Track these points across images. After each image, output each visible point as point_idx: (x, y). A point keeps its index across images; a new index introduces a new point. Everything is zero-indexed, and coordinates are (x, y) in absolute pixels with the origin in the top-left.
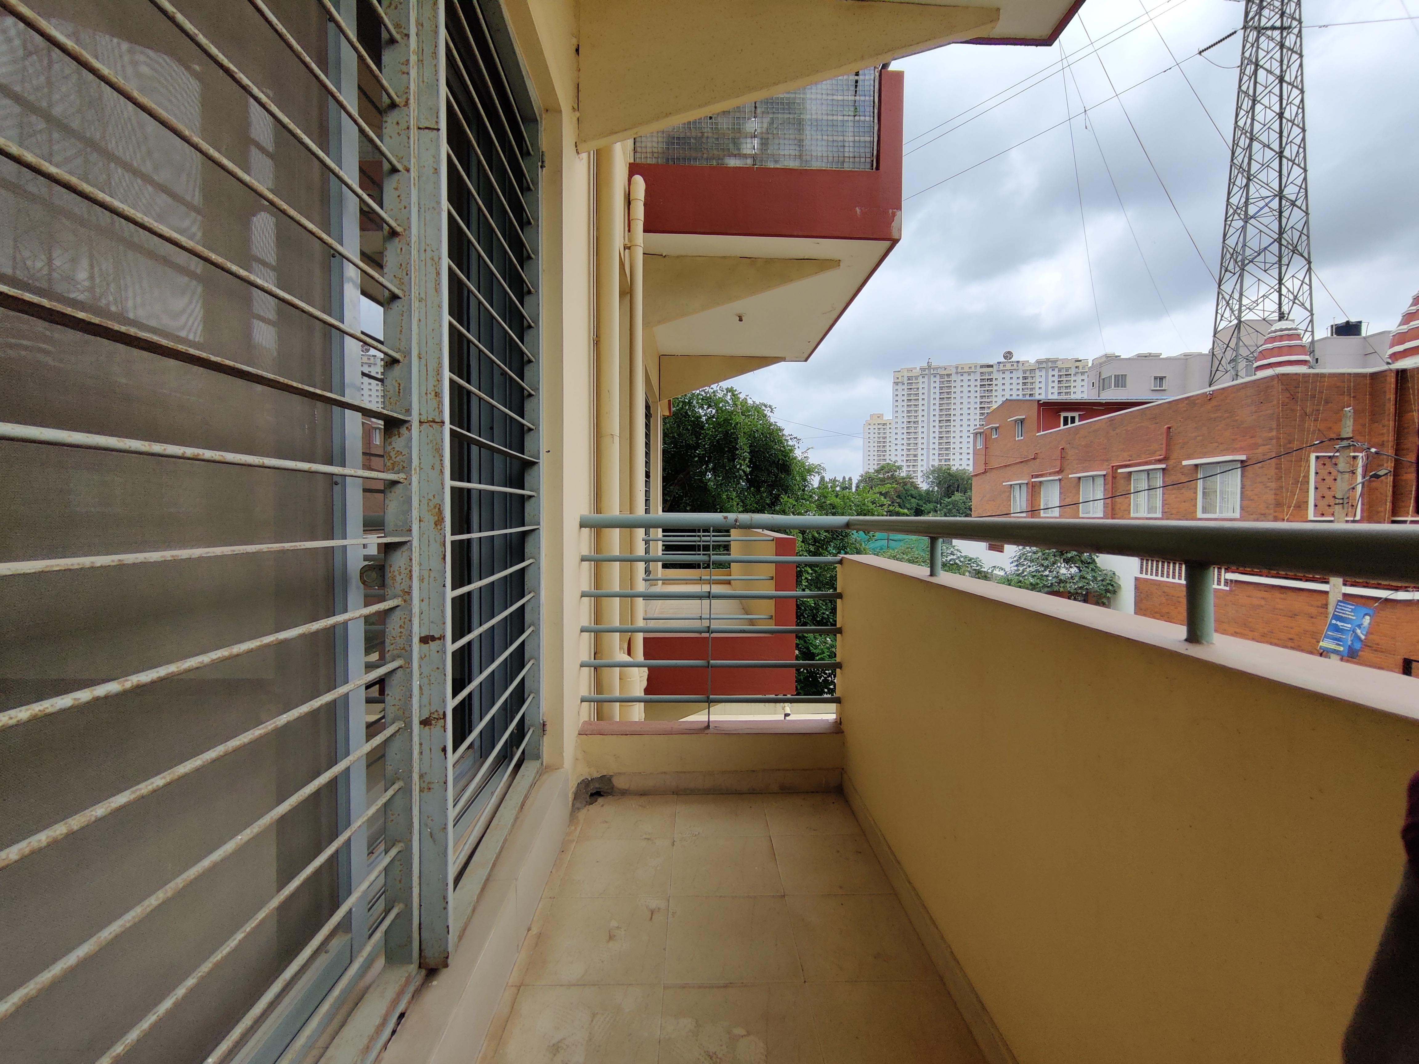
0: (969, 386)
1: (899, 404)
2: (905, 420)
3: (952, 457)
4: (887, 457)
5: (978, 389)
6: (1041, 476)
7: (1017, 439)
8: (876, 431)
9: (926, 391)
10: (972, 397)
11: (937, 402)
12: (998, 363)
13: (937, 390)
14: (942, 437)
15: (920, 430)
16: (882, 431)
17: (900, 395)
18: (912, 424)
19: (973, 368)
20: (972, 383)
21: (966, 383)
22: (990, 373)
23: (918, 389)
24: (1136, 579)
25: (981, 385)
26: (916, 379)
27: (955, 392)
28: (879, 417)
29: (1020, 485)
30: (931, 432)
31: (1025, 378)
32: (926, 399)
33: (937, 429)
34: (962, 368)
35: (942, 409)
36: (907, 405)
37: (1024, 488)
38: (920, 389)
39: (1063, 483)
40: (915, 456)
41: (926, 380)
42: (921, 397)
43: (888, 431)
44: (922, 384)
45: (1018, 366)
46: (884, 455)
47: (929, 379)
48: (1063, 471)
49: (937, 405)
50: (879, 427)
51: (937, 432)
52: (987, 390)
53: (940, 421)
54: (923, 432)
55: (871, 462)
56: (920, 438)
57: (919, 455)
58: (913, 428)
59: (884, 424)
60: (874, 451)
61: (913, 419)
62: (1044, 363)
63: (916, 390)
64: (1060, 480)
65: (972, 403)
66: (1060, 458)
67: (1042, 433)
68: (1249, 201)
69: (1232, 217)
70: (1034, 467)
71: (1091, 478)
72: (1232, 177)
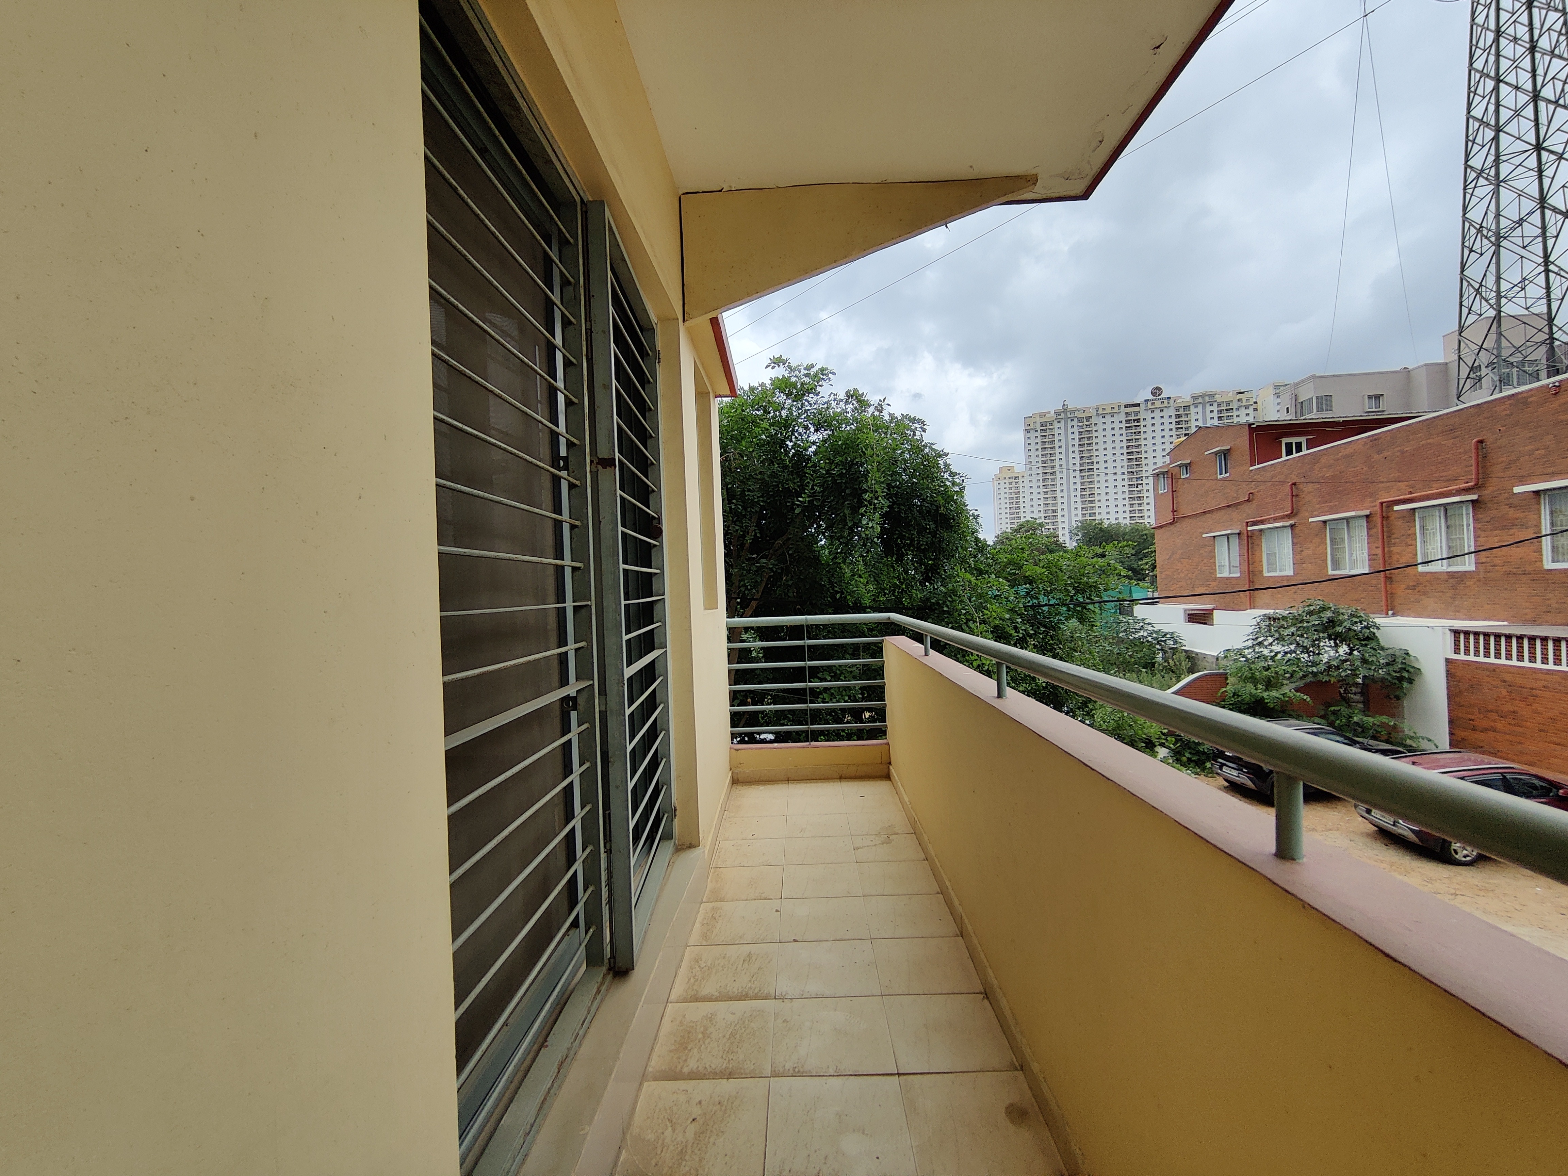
0: (1113, 429)
1: (1032, 453)
2: (1041, 471)
3: (1097, 511)
4: (1022, 515)
5: (1124, 431)
6: (1262, 522)
7: (1219, 477)
8: (1007, 486)
9: (1062, 438)
10: (1118, 441)
11: (1077, 449)
12: (1145, 401)
13: (1076, 436)
14: (1084, 489)
15: (1058, 482)
16: (1013, 485)
17: (1033, 444)
18: (1048, 474)
19: (1116, 408)
20: (1117, 425)
21: (1109, 426)
22: (1138, 413)
23: (1053, 435)
24: (1448, 661)
25: (1126, 427)
26: (1051, 424)
27: (1096, 437)
28: (1009, 470)
29: (1228, 536)
30: (1072, 484)
31: (1178, 416)
32: (1063, 447)
33: (1078, 480)
34: (1104, 409)
35: (1082, 457)
36: (1042, 455)
37: (1235, 541)
38: (1056, 435)
39: (1297, 530)
40: (1054, 511)
41: (1062, 425)
42: (1057, 444)
43: (1021, 484)
44: (1059, 429)
45: (1169, 403)
46: (1018, 513)
47: (1066, 423)
48: (1296, 514)
49: (1077, 452)
50: (1011, 481)
51: (1079, 483)
52: (1135, 433)
53: (1081, 470)
54: (1062, 484)
55: (1004, 521)
56: (1059, 491)
57: (1059, 510)
58: (1050, 480)
59: (1016, 478)
60: (1006, 508)
61: (1049, 470)
62: (1200, 398)
63: (1051, 436)
64: (1292, 526)
65: (1118, 448)
66: (1290, 497)
67: (1257, 466)
68: (1501, 158)
69: (1475, 181)
70: (1249, 511)
71: (1345, 521)
72: (1470, 133)
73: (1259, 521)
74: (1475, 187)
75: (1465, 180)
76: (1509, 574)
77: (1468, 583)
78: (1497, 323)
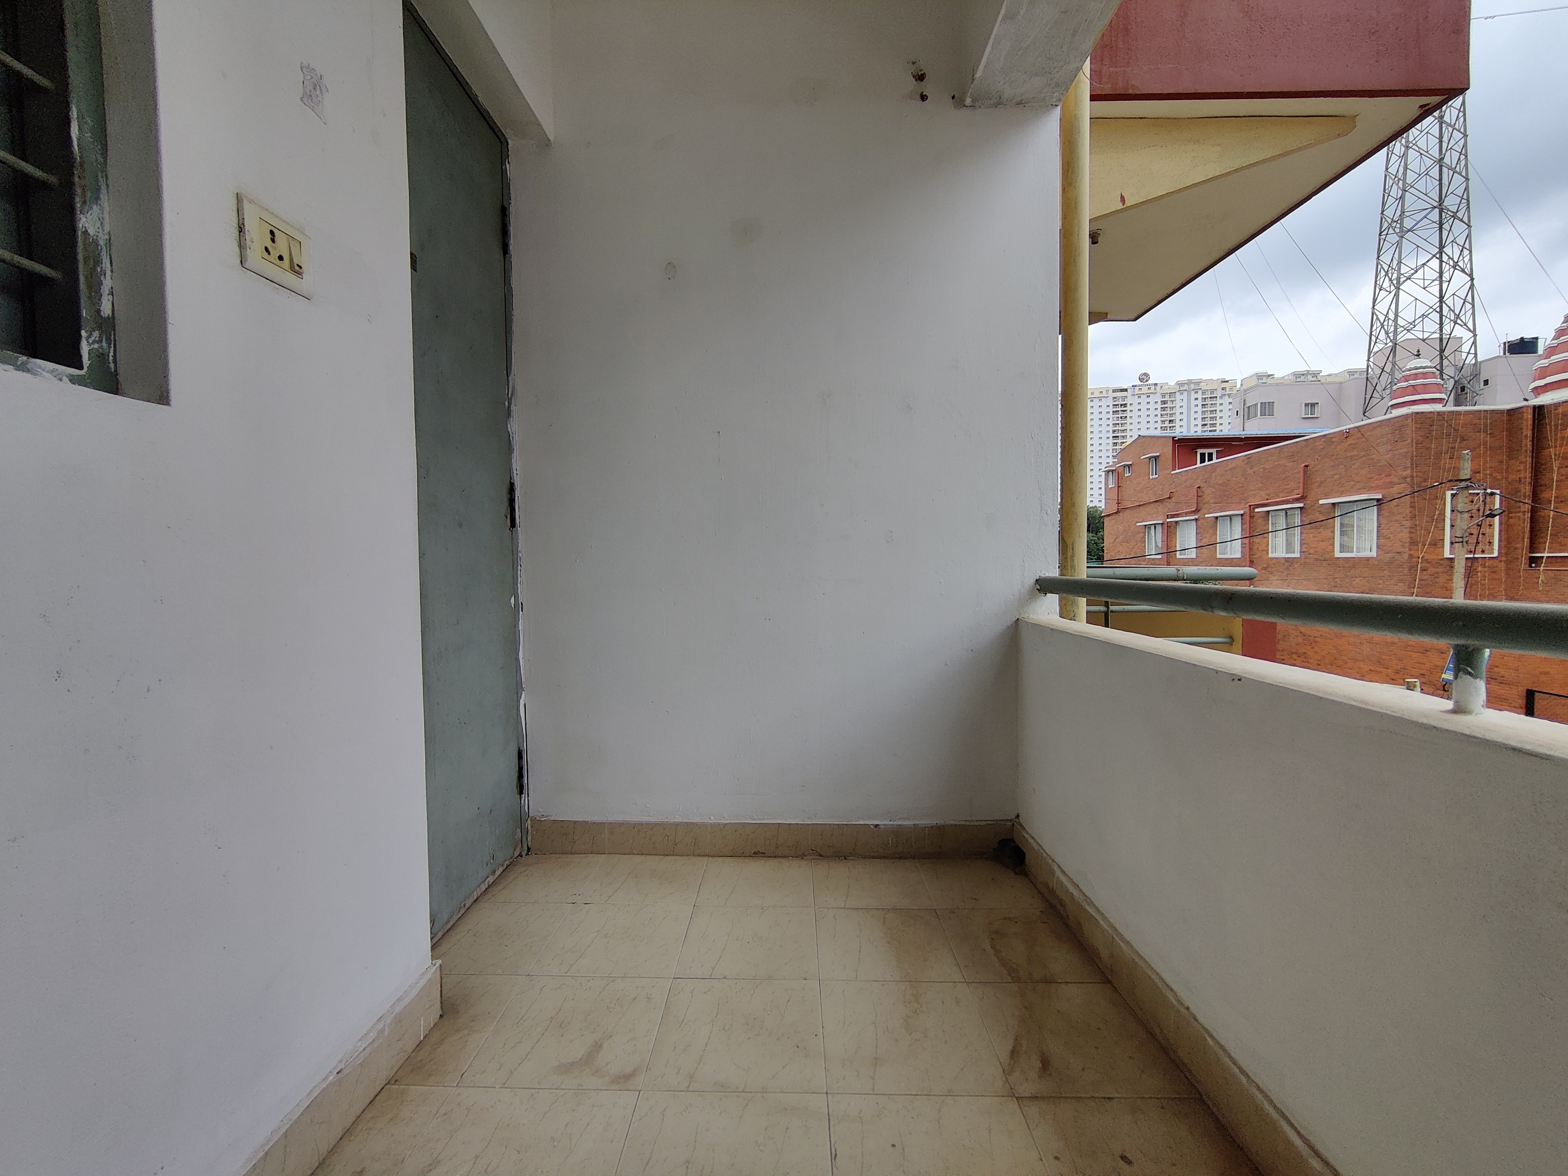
0: (1100, 412)
5: (1111, 416)
7: (1151, 477)
10: (1104, 425)
12: (1133, 386)
19: (1104, 392)
20: (1104, 410)
21: (1096, 410)
22: (1125, 398)
25: (1113, 412)
29: (1155, 525)
31: (1164, 402)
37: (1159, 528)
39: (1199, 522)
45: (1155, 389)
48: (1199, 511)
52: (1121, 417)
62: (1186, 385)
64: (1196, 520)
65: (1104, 432)
66: (1196, 497)
67: (1178, 471)
68: (1405, 213)
69: (1387, 231)
70: (1169, 506)
71: (1229, 517)
72: (1387, 188)
73: (1176, 515)
74: (1387, 234)
75: (1381, 227)
76: (1317, 559)
77: (1296, 566)
78: (1393, 353)
